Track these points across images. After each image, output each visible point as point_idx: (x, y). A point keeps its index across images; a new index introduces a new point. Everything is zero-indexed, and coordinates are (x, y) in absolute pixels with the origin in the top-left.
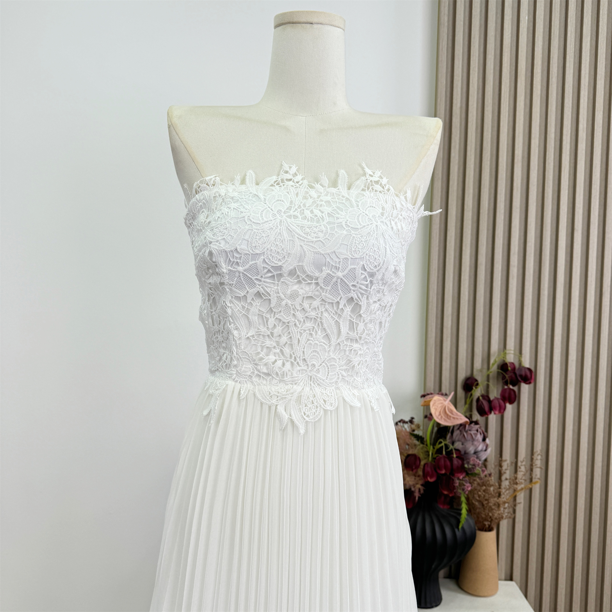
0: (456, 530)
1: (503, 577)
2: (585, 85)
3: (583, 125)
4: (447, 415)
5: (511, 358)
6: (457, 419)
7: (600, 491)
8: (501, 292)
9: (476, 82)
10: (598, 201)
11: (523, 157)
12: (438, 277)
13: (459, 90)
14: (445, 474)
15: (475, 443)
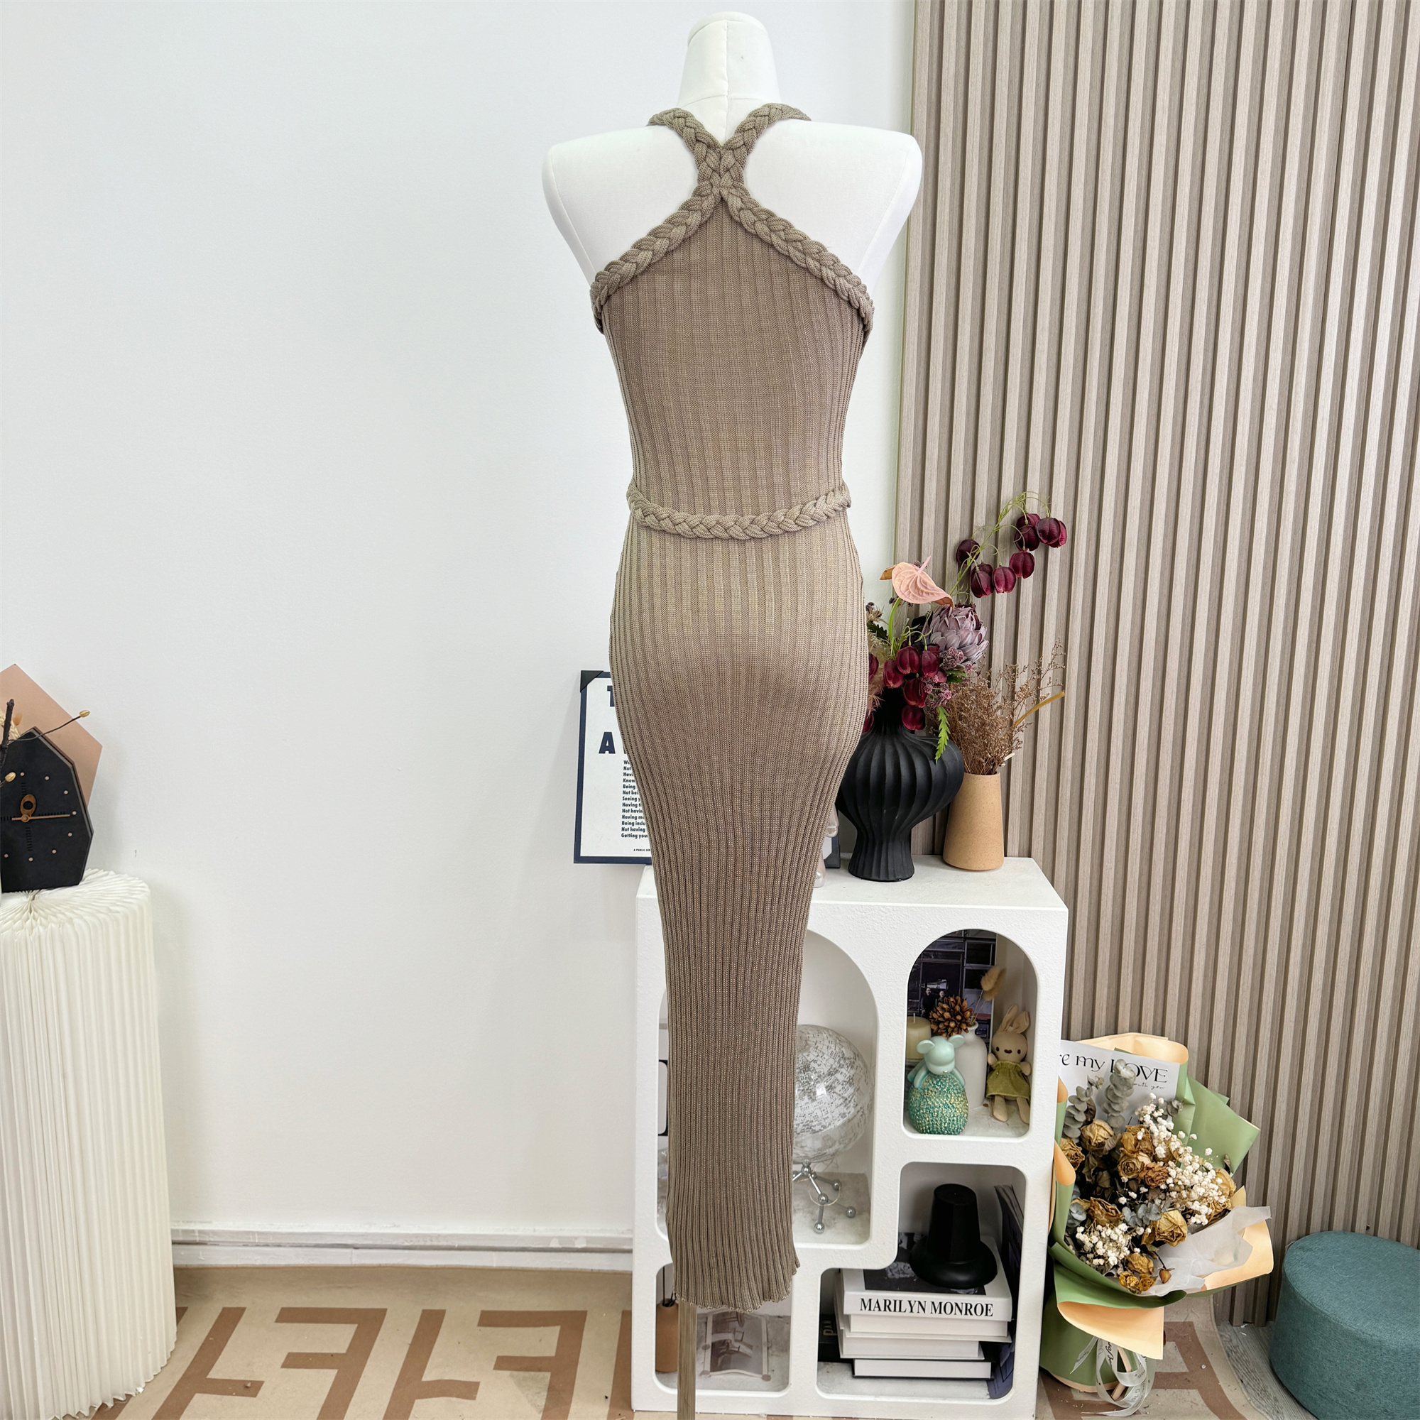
0: (931, 763)
1: (1017, 853)
2: (1168, 30)
3: (1163, 100)
4: (919, 589)
5: (1033, 507)
6: (932, 594)
7: (1173, 716)
8: (1020, 396)
9: (983, 27)
10: (1185, 234)
11: (1060, 161)
12: (918, 374)
13: (954, 44)
14: (912, 676)
15: (962, 633)
